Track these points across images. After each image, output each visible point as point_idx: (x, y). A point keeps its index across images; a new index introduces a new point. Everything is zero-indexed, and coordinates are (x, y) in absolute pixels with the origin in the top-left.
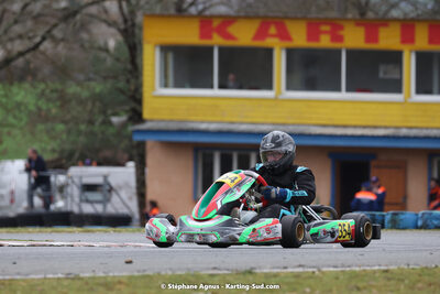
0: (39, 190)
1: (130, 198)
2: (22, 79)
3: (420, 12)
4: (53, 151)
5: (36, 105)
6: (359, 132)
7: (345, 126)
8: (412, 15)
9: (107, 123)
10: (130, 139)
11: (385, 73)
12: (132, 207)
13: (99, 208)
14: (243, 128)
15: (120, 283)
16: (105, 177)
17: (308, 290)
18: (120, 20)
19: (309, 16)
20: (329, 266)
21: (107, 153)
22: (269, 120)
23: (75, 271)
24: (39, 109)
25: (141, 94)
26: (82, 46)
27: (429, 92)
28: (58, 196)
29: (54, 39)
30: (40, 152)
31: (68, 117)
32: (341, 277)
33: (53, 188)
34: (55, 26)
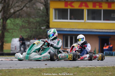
0: (22, 46)
2: (18, 17)
4: (26, 36)
5: (22, 24)
6: (106, 31)
7: (102, 29)
9: (40, 29)
11: (113, 16)
14: (76, 30)
15: (44, 70)
17: (93, 72)
18: (44, 2)
19: (93, 1)
20: (98, 66)
21: (40, 36)
22: (83, 28)
23: (32, 67)
24: (23, 25)
25: (49, 21)
26: (34, 9)
28: (27, 47)
29: (26, 7)
30: (23, 36)
31: (30, 27)
32: (101, 68)
33: (26, 45)
34: (27, 3)
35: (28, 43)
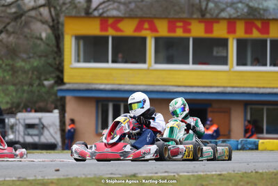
1: (56, 133)
3: (239, 14)
4: (7, 103)
6: (200, 90)
7: (192, 86)
8: (235, 16)
9: (41, 85)
10: (56, 95)
11: (217, 52)
12: (57, 138)
13: (36, 139)
14: (127, 88)
15: (52, 183)
16: (40, 119)
18: (50, 20)
19: (169, 17)
21: (41, 104)
22: (144, 83)
23: (23, 175)
25: (63, 67)
26: (26, 37)
27: (245, 64)
28: (10, 132)
31: (17, 81)
32: (192, 179)
33: (7, 126)
34: (9, 24)
35: (12, 121)
